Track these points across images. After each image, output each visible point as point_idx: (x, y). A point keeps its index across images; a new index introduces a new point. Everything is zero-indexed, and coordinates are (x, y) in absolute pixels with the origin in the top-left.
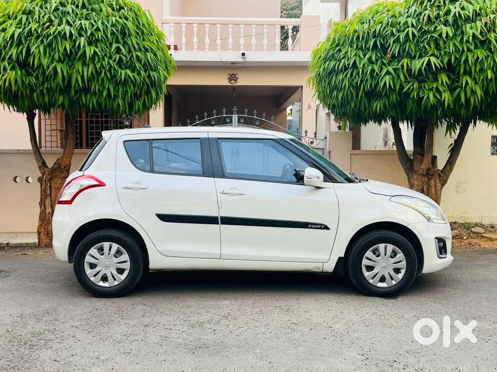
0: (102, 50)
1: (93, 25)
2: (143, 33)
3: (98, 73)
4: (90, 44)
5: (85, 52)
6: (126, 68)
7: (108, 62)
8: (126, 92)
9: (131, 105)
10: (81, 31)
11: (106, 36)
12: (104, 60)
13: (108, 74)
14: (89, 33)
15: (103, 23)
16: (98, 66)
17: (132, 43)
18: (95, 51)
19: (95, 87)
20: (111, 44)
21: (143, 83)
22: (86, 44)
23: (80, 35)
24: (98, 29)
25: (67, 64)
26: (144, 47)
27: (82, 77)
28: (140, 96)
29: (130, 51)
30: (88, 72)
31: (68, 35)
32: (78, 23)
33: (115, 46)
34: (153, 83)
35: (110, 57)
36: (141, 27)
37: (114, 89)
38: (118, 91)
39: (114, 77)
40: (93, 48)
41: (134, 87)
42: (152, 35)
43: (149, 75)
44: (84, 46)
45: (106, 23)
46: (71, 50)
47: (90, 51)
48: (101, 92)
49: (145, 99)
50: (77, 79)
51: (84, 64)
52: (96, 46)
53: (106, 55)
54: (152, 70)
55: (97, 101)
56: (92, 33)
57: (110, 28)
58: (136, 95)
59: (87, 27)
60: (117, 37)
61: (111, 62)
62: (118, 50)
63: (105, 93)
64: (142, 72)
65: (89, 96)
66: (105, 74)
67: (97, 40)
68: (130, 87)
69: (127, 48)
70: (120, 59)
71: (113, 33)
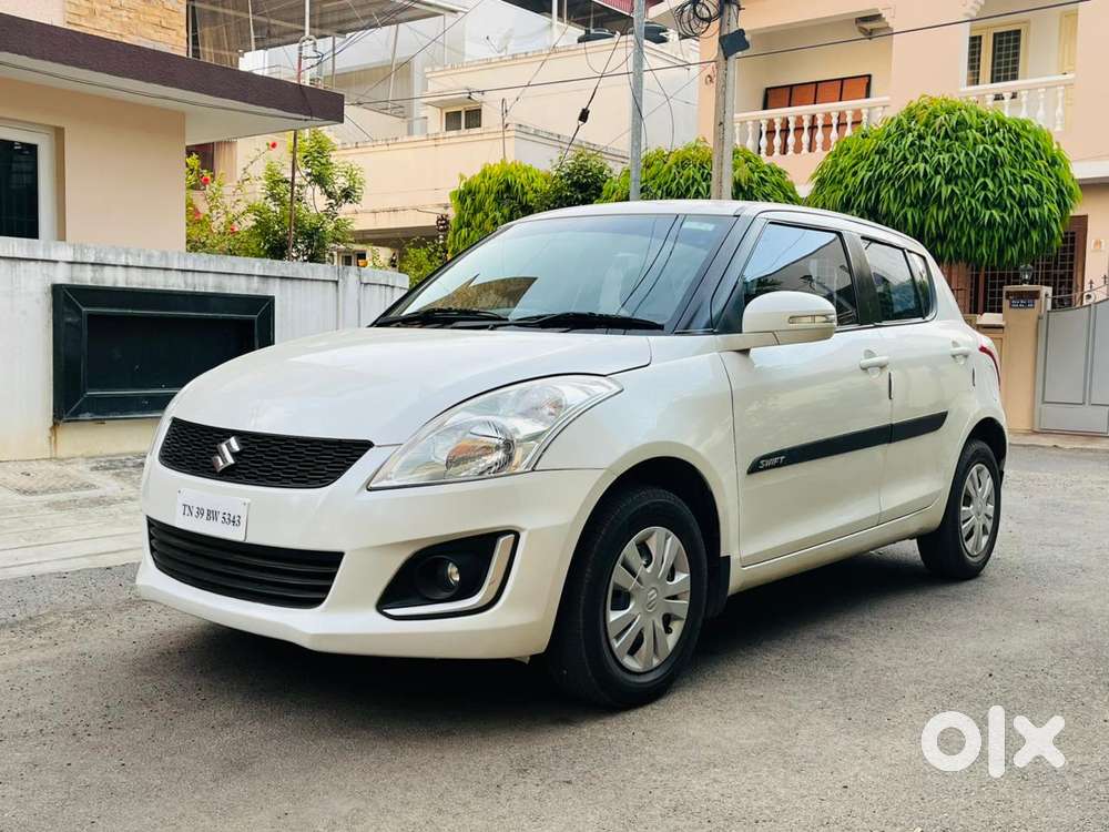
0: (964, 187)
1: (954, 159)
2: (1025, 158)
3: (956, 217)
4: (948, 182)
5: (940, 193)
6: (995, 206)
7: (969, 202)
8: (993, 237)
9: (1001, 252)
10: (937, 169)
11: (970, 171)
12: (964, 200)
13: (968, 217)
14: (947, 169)
15: (967, 154)
16: (956, 209)
17: (1005, 175)
18: (953, 191)
19: (952, 233)
20: (976, 180)
21: (1018, 226)
22: (943, 183)
23: (937, 173)
24: (959, 163)
25: (921, 208)
26: (1021, 178)
27: (937, 223)
28: (1015, 240)
29: (1001, 185)
30: (942, 216)
31: (922, 174)
32: (935, 159)
33: (981, 180)
34: (1033, 224)
35: (973, 196)
36: (1023, 151)
37: (977, 234)
38: (982, 237)
39: (975, 220)
40: (950, 187)
41: (1005, 229)
42: (1042, 159)
43: (1027, 213)
44: (940, 185)
45: (971, 154)
46: (924, 192)
47: (946, 191)
48: (959, 239)
49: (1022, 245)
50: (930, 226)
51: (940, 207)
52: (956, 184)
53: (967, 194)
54: (1033, 206)
55: (955, 251)
56: (951, 168)
57: (975, 160)
58: (1007, 240)
59: (946, 162)
60: (985, 170)
61: (973, 202)
62: (984, 186)
63: (964, 240)
64: (1016, 210)
65: (945, 245)
66: (965, 217)
67: (957, 177)
68: (998, 230)
69: (997, 181)
70: (986, 196)
71: (979, 165)
